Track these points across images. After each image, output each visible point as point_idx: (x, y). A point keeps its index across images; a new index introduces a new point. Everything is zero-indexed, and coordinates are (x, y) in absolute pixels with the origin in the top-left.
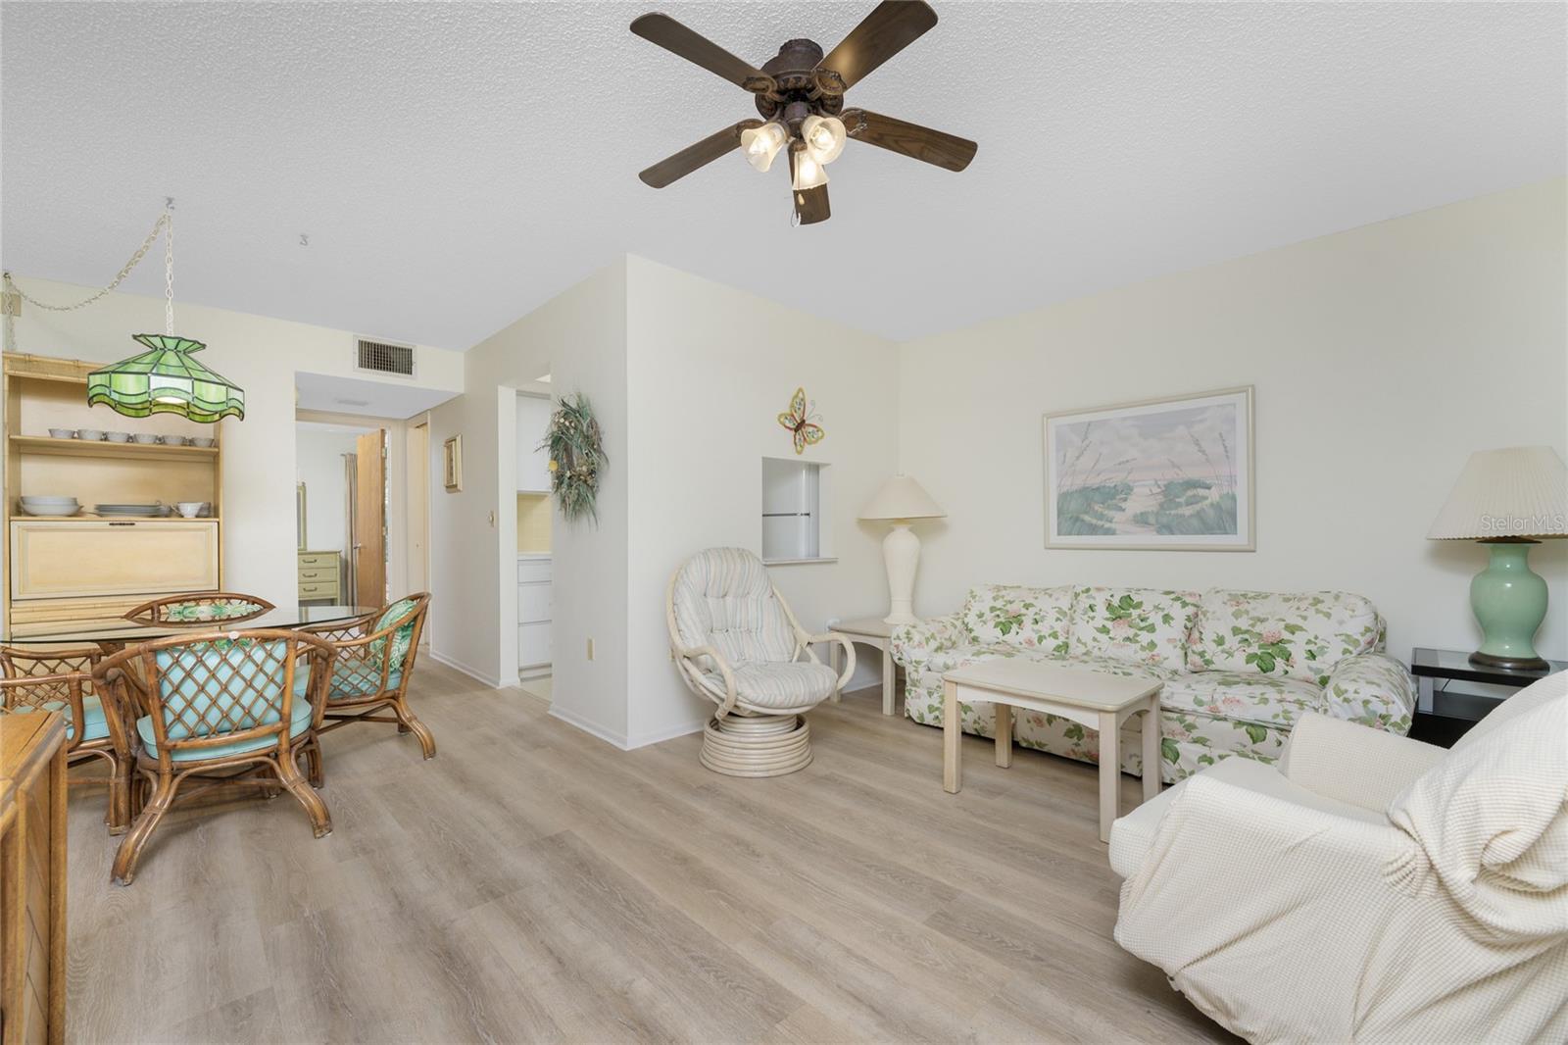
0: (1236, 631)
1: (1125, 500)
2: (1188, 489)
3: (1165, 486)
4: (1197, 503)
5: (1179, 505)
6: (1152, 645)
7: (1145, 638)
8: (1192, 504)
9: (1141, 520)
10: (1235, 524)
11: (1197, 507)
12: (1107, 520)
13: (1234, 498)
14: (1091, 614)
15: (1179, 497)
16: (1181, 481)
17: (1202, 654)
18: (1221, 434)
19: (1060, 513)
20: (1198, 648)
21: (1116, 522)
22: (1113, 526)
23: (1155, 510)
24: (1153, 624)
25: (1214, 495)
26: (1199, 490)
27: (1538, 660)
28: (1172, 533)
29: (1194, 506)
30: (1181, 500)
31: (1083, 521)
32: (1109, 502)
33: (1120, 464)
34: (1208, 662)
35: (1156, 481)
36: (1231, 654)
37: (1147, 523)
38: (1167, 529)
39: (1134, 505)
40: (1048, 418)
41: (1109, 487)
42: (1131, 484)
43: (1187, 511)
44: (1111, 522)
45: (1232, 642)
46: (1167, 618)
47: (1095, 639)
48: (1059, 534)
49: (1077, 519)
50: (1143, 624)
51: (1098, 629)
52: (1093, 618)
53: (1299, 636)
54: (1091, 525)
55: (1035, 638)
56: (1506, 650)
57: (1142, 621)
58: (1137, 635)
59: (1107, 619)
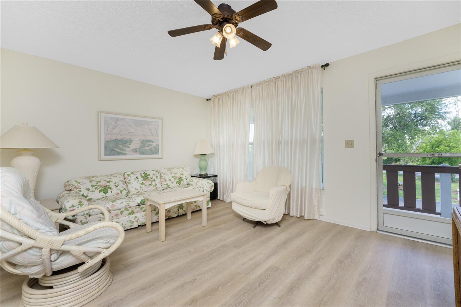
0: (173, 177)
1: (130, 144)
2: (148, 142)
3: (142, 141)
4: (150, 146)
5: (145, 146)
6: (156, 185)
7: (154, 183)
8: (149, 146)
9: (135, 151)
10: (159, 151)
11: (150, 147)
12: (124, 151)
13: (158, 145)
15: (145, 144)
16: (146, 140)
17: (167, 184)
18: (156, 129)
19: (106, 148)
20: (165, 183)
21: (127, 151)
23: (139, 148)
24: (154, 179)
25: (154, 144)
26: (151, 143)
27: (207, 174)
28: (144, 154)
29: (149, 147)
31: (115, 151)
32: (125, 145)
33: (128, 133)
34: (168, 186)
35: (139, 139)
36: (173, 183)
37: (137, 151)
38: (142, 153)
39: (133, 146)
40: (100, 113)
41: (125, 140)
42: (132, 140)
43: (148, 148)
44: (125, 151)
45: (172, 180)
46: (157, 177)
47: (141, 187)
48: (105, 155)
49: (113, 150)
50: (152, 180)
51: (141, 184)
52: (138, 181)
53: (184, 176)
54: (118, 152)
55: (119, 192)
56: (203, 172)
57: (152, 179)
58: (152, 183)
59: (143, 180)
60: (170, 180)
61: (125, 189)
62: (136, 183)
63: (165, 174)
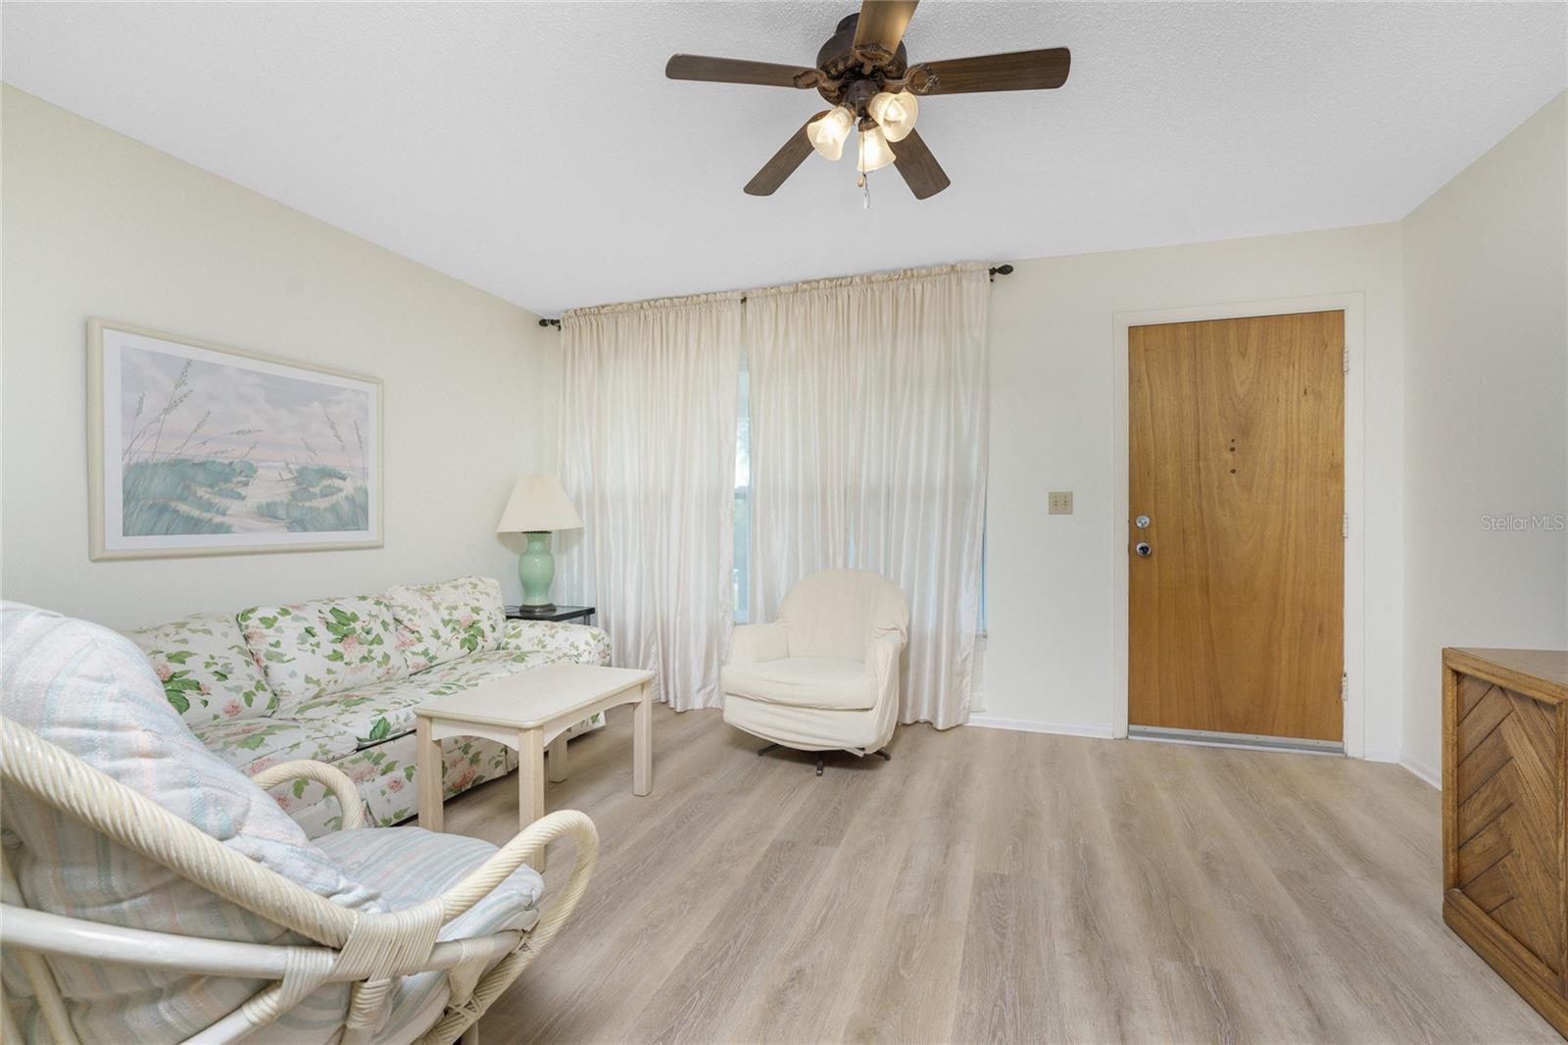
0: (446, 623)
1: (246, 484)
2: (323, 477)
3: (298, 471)
4: (332, 495)
5: (313, 496)
6: (386, 657)
7: (378, 651)
8: (327, 495)
9: (268, 513)
10: (367, 518)
11: (333, 499)
12: (218, 513)
13: (366, 492)
14: (313, 640)
15: (313, 487)
16: (315, 468)
17: (425, 653)
18: (355, 423)
19: (128, 497)
20: (419, 648)
21: (230, 515)
22: (227, 520)
23: (286, 500)
24: (378, 635)
25: (348, 487)
26: (334, 479)
27: (551, 605)
28: (305, 530)
29: (329, 498)
30: (316, 490)
31: (176, 512)
32: (222, 485)
33: (238, 433)
34: (431, 659)
35: (287, 464)
36: (448, 645)
37: (275, 517)
38: (299, 524)
39: (257, 493)
40: (99, 327)
41: (222, 464)
42: (254, 464)
43: (322, 503)
44: (224, 514)
45: (446, 633)
46: (384, 625)
47: (329, 671)
48: (125, 534)
49: (164, 508)
50: (370, 638)
51: (329, 658)
52: (318, 645)
53: (483, 616)
54: (190, 518)
55: (240, 700)
56: (537, 600)
57: (368, 633)
58: (370, 652)
59: (333, 642)
60: (437, 636)
61: (259, 686)
62: (309, 653)
63: (415, 610)
